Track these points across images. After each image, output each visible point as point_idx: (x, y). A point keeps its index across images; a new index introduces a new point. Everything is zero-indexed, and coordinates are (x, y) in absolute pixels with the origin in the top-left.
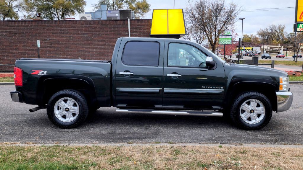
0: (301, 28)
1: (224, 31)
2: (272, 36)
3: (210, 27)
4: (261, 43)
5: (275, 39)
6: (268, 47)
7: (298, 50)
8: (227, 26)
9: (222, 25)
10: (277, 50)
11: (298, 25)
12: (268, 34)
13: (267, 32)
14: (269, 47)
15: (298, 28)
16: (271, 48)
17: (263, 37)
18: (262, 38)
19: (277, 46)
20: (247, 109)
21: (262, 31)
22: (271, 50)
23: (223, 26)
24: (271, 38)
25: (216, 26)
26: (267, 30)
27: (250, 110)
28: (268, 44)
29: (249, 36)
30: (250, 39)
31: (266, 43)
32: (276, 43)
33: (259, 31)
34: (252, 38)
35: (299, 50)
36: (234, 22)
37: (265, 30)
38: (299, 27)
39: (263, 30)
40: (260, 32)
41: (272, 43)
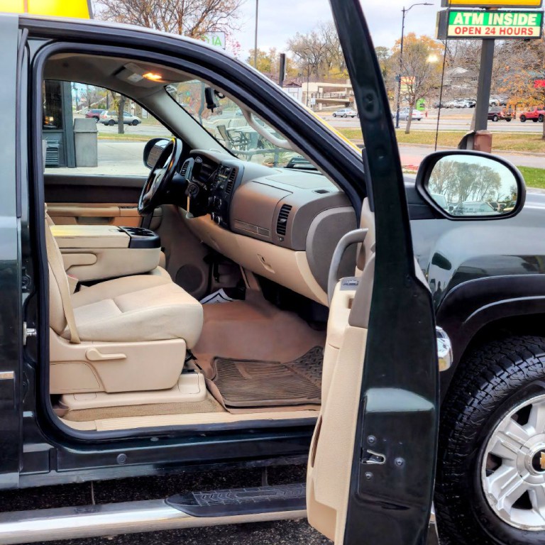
0: (458, 24)
1: (206, 31)
2: (328, 54)
3: (163, 18)
4: (300, 75)
5: (336, 64)
6: (319, 87)
7: (414, 98)
8: (215, 19)
9: (199, 13)
10: (344, 97)
11: (452, 14)
12: (319, 49)
13: (315, 42)
14: (321, 87)
15: (450, 26)
16: (326, 90)
17: (304, 57)
18: (302, 60)
19: (343, 86)
20: (516, 449)
21: (301, 40)
22: (327, 97)
23: (203, 17)
24: (325, 61)
25: (181, 13)
26: (314, 36)
27: (531, 456)
28: (317, 79)
29: (264, 53)
30: (267, 64)
31: (312, 75)
32: (338, 77)
33: (292, 39)
34: (273, 60)
35: (416, 98)
36: (236, 5)
37: (310, 37)
38: (455, 22)
39: (305, 35)
40: (296, 44)
41: (326, 76)
